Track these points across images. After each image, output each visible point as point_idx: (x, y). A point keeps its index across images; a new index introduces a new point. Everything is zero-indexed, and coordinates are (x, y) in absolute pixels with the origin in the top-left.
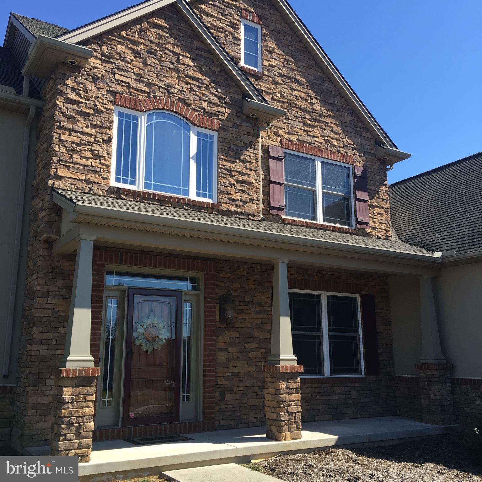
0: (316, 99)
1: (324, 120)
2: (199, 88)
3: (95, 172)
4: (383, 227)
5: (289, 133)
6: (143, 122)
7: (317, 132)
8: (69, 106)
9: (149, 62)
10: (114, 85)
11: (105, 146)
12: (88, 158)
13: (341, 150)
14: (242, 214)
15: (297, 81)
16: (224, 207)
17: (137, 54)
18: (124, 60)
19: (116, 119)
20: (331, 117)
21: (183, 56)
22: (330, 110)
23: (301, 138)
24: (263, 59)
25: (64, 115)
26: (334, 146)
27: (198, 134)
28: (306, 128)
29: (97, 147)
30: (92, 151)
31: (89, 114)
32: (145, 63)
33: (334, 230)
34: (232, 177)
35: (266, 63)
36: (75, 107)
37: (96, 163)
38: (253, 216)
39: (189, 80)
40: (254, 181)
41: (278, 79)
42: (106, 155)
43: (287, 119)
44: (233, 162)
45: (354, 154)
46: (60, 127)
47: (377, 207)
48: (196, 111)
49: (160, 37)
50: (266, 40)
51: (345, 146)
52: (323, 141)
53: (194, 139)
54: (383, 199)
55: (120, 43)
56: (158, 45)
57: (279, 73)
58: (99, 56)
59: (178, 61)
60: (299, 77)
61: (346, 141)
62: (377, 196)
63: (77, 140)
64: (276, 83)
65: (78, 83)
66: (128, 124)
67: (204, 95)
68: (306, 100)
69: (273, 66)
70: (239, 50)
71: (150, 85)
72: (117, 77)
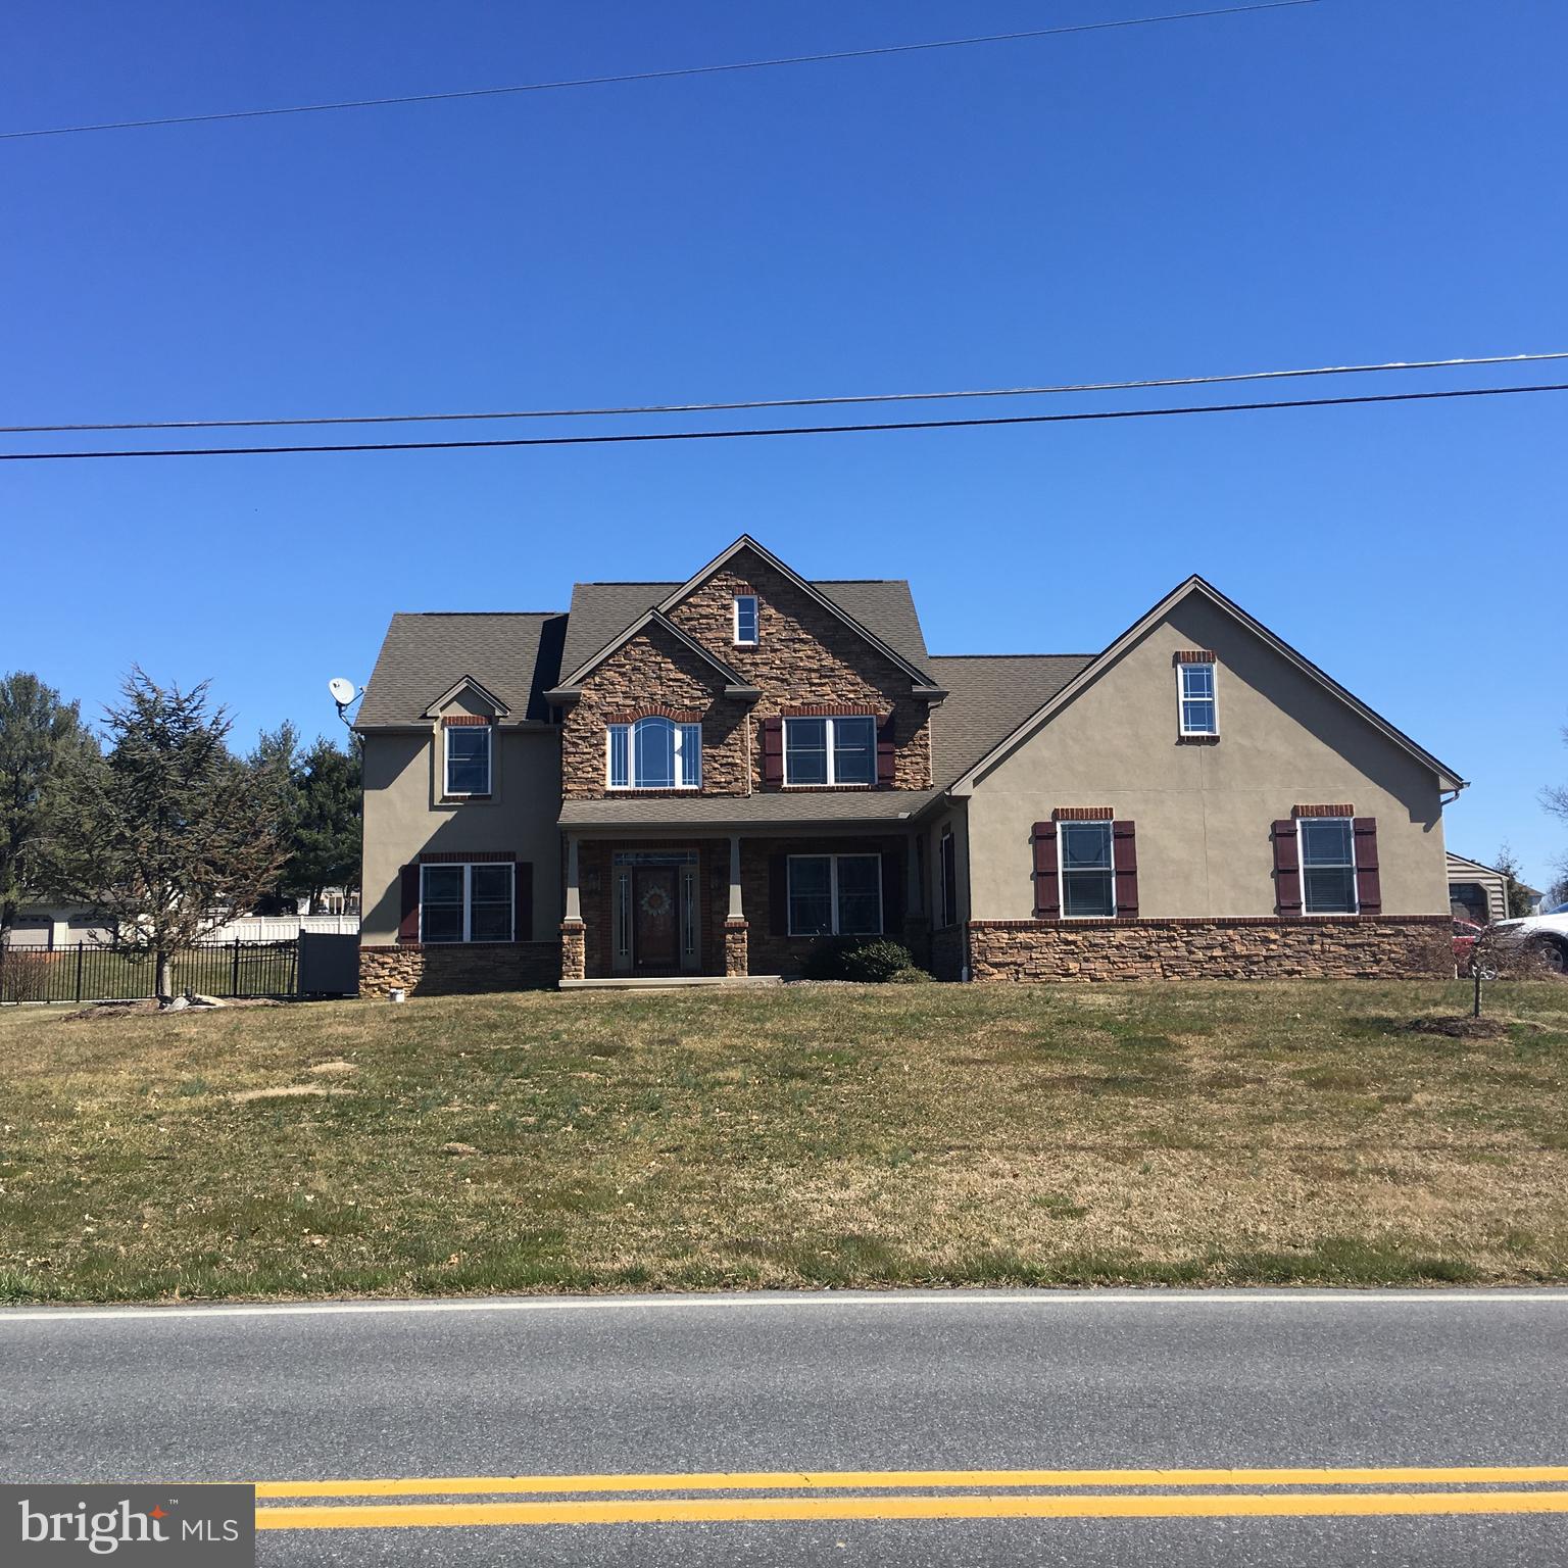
0: (827, 653)
1: (837, 673)
2: (681, 687)
3: (594, 782)
4: (919, 777)
5: (791, 699)
6: (632, 731)
7: (827, 689)
8: (573, 734)
9: (634, 678)
10: (605, 708)
11: (601, 760)
12: (588, 772)
13: (862, 702)
14: (726, 793)
15: (801, 641)
16: (708, 790)
17: (622, 674)
18: (612, 684)
19: (609, 735)
20: (846, 667)
21: (665, 663)
22: (845, 661)
23: (805, 701)
24: (759, 630)
25: (570, 743)
26: (850, 699)
27: (683, 729)
28: (813, 688)
29: (595, 762)
30: (591, 765)
31: (587, 737)
32: (630, 681)
33: (847, 790)
34: (716, 761)
35: (763, 633)
36: (577, 734)
37: (594, 775)
38: (738, 794)
39: (671, 683)
40: (738, 761)
41: (777, 646)
42: (601, 767)
43: (788, 685)
44: (716, 748)
45: (879, 702)
46: (567, 753)
47: (909, 755)
48: (679, 709)
49: (643, 652)
50: (762, 609)
51: (865, 696)
52: (835, 697)
53: (678, 735)
54: (920, 746)
55: (609, 670)
56: (641, 661)
57: (779, 639)
58: (593, 687)
59: (660, 669)
60: (805, 636)
61: (868, 689)
62: (911, 743)
63: (579, 760)
64: (774, 651)
65: (578, 715)
66: (619, 736)
67: (686, 692)
68: (813, 658)
69: (772, 634)
70: (732, 629)
71: (635, 699)
72: (608, 700)
